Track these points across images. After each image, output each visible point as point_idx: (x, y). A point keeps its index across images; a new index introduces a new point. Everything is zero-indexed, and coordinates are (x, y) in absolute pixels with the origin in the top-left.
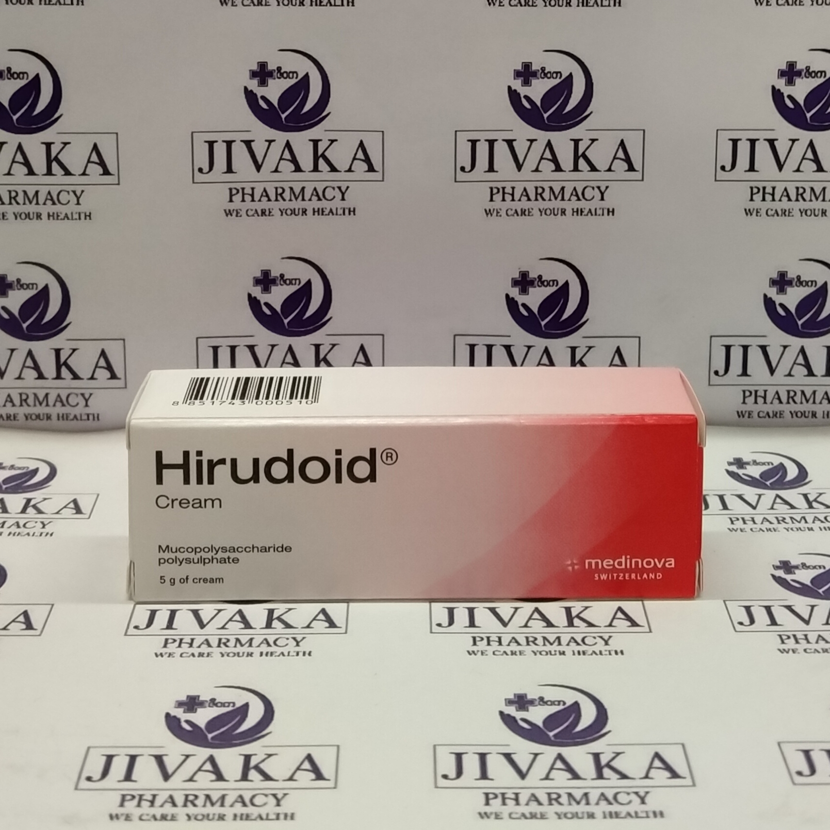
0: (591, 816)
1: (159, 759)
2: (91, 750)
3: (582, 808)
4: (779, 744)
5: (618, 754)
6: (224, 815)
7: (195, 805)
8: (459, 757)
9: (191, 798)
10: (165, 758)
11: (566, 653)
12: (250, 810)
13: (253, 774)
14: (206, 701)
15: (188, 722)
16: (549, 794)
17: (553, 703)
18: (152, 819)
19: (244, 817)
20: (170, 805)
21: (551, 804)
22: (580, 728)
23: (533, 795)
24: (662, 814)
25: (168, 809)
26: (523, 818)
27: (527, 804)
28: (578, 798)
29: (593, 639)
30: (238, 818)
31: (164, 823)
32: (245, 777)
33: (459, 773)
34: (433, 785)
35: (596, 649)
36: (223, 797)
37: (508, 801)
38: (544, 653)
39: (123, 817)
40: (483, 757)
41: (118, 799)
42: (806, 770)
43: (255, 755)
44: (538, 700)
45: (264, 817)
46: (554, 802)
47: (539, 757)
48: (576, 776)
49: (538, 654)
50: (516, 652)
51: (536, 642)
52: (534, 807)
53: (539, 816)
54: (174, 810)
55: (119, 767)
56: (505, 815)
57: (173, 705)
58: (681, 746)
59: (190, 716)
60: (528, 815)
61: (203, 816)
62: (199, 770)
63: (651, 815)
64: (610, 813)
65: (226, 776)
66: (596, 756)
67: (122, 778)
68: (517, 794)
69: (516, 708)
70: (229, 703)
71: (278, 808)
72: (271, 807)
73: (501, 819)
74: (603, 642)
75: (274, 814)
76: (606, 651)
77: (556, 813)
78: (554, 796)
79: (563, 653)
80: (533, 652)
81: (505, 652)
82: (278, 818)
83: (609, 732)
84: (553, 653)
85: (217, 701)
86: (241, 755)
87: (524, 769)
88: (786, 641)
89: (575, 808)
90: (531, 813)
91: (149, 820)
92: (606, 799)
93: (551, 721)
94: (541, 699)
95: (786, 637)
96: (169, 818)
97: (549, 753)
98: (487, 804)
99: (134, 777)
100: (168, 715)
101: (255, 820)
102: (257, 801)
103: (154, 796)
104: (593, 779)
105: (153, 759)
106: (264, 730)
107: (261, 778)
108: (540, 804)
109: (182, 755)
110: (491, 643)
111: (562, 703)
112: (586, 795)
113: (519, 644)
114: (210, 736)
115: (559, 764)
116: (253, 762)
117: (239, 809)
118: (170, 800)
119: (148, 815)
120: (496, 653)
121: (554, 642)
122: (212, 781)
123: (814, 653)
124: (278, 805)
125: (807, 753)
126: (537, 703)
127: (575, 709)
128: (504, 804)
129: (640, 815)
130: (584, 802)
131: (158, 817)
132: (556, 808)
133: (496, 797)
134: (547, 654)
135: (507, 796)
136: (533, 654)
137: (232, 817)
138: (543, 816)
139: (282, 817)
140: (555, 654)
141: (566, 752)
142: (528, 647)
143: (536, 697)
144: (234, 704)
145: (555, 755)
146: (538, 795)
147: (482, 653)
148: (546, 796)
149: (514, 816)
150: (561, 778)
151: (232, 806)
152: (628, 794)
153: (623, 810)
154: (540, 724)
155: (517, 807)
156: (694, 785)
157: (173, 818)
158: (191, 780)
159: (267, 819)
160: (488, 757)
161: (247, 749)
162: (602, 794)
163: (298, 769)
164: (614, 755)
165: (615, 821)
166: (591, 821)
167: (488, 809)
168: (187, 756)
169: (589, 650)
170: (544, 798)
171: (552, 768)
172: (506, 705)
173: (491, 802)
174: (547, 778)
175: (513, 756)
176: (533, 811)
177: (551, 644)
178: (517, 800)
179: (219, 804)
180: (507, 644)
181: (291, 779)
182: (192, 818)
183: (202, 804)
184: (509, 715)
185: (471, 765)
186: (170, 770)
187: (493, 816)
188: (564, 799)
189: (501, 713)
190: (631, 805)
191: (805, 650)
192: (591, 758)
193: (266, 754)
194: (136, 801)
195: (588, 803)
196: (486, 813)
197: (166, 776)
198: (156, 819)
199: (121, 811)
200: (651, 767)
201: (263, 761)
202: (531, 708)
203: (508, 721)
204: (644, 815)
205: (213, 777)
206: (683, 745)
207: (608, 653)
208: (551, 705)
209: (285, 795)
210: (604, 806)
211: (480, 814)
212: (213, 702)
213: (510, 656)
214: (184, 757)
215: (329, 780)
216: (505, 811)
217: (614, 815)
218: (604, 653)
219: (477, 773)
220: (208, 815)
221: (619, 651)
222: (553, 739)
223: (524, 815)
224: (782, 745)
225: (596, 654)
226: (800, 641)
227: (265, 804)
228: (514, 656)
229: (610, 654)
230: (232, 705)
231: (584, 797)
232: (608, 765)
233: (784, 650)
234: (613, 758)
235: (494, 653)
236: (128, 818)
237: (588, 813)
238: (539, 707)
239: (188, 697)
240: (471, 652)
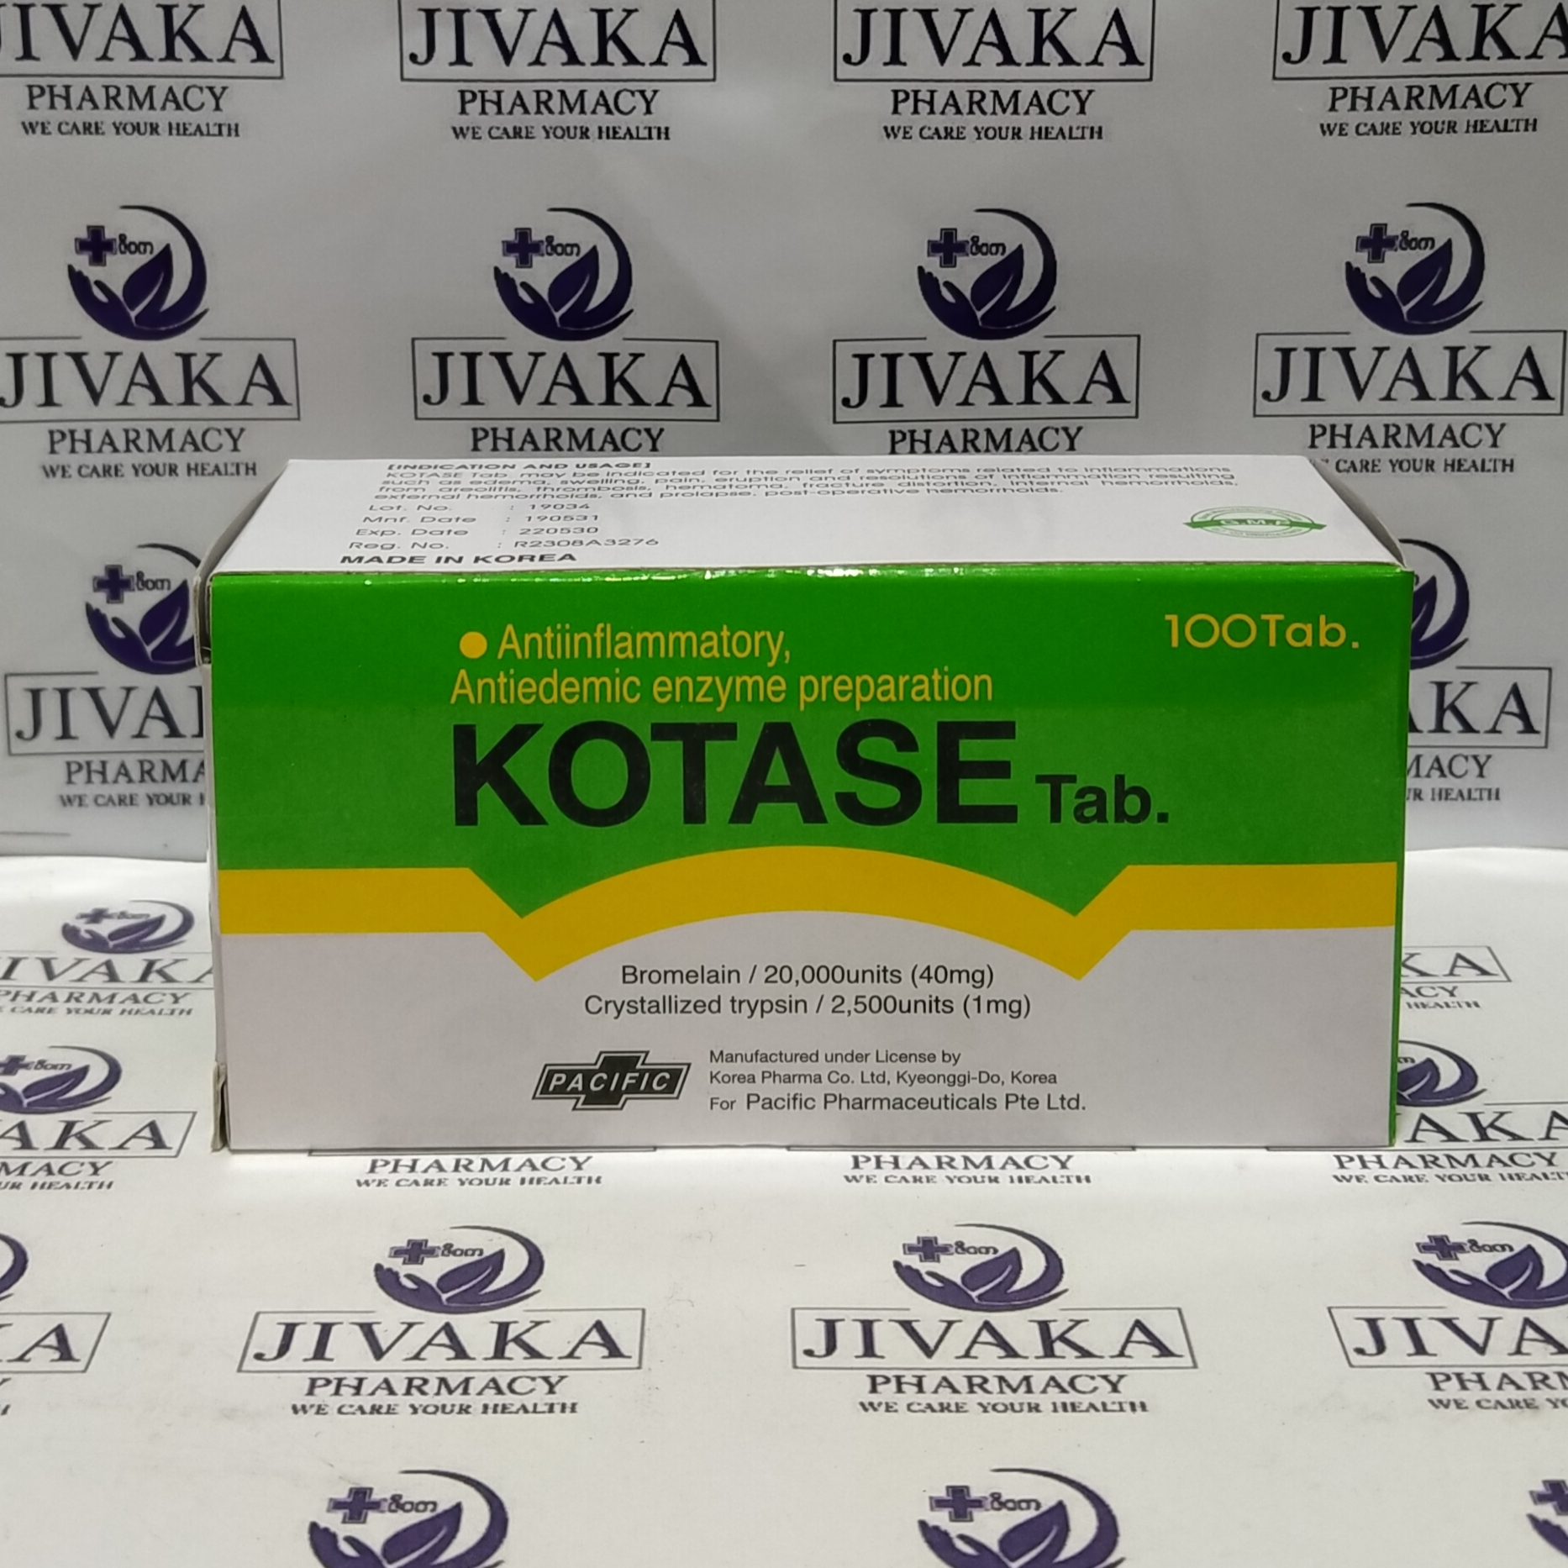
0: (1035, 1408)
1: (368, 1330)
2: (261, 1316)
3: (1021, 1397)
4: (1329, 1309)
5: (1078, 1322)
6: (469, 1407)
7: (423, 1393)
8: (831, 1326)
9: (417, 1382)
10: (375, 1327)
11: (1000, 1180)
12: (508, 1398)
13: (512, 1349)
14: (439, 1248)
15: (409, 1277)
16: (970, 1378)
17: (978, 1251)
18: (359, 1413)
19: (499, 1409)
20: (386, 1392)
21: (972, 1391)
22: (1018, 1286)
23: (945, 1379)
24: (1143, 1406)
25: (382, 1398)
26: (929, 1411)
27: (936, 1392)
28: (1014, 1384)
29: (1042, 1160)
30: (490, 1411)
31: (376, 1416)
32: (499, 1353)
33: (831, 1347)
34: (790, 1364)
35: (1048, 1175)
36: (467, 1381)
37: (905, 1387)
38: (965, 1180)
39: (314, 1410)
40: (867, 1327)
41: (307, 1384)
42: (1371, 1347)
43: (515, 1322)
44: (955, 1247)
45: (530, 1408)
46: (976, 1389)
47: (954, 1326)
48: (1011, 1353)
49: (956, 1180)
50: (921, 1178)
51: (954, 1164)
52: (945, 1395)
53: (953, 1408)
54: (391, 1400)
55: (305, 1340)
56: (902, 1407)
57: (387, 1254)
58: (1176, 1312)
59: (414, 1269)
60: (937, 1407)
61: (437, 1407)
62: (429, 1343)
63: (1127, 1407)
64: (1064, 1405)
65: (470, 1351)
66: (1044, 1327)
67: (311, 1353)
68: (920, 1379)
69: (920, 1256)
70: (474, 1251)
71: (551, 1396)
72: (541, 1395)
73: (896, 1411)
74: (1058, 1165)
75: (546, 1404)
76: (1062, 1176)
77: (981, 1404)
78: (977, 1381)
79: (996, 1180)
80: (948, 1178)
81: (905, 1179)
82: (551, 1410)
83: (1065, 1291)
84: (979, 1179)
85: (453, 1249)
86: (492, 1322)
87: (932, 1343)
88: (1346, 1165)
89: (1009, 1397)
90: (941, 1404)
91: (354, 1413)
92: (1058, 1385)
93: (973, 1277)
94: (960, 1245)
95: (1348, 1159)
96: (384, 1410)
97: (974, 1319)
98: (874, 1390)
99: (328, 1354)
100: (378, 1268)
101: (517, 1412)
102: (516, 1386)
103: (361, 1381)
104: (1037, 1358)
105: (357, 1328)
106: (529, 1287)
107: (525, 1354)
108: (955, 1391)
109: (403, 1323)
110: (883, 1165)
111: (992, 1251)
112: (1027, 1379)
113: (926, 1167)
114: (444, 1297)
115: (986, 1336)
116: (511, 1335)
117: (491, 1397)
118: (384, 1386)
119: (351, 1406)
120: (889, 1179)
121: (981, 1164)
122: (449, 1359)
123: (1391, 1181)
124: (551, 1391)
125: (1373, 1324)
126: (953, 1250)
127: (1014, 1257)
128: (900, 1390)
129: (1109, 1407)
130: (1023, 1388)
131: (367, 1409)
132: (980, 1396)
133: (888, 1380)
134: (970, 1181)
135: (903, 1380)
136: (948, 1181)
137: (481, 1409)
138: (959, 1408)
139: (557, 1408)
140: (983, 1181)
141: (998, 1319)
142: (941, 1171)
143: (952, 1242)
144: (481, 1252)
145: (980, 1324)
146: (951, 1379)
147: (868, 1180)
148: (965, 1381)
149: (914, 1407)
150: (988, 1357)
151: (480, 1393)
152: (1093, 1378)
153: (1085, 1400)
154: (958, 1281)
155: (920, 1395)
156: (1195, 1366)
157: (390, 1410)
158: (417, 1357)
159: (535, 1411)
160: (876, 1327)
161: (503, 1314)
162: (1052, 1378)
163: (582, 1341)
164: (1071, 1324)
165: (1070, 1414)
166: (1034, 1414)
167: (875, 1398)
168: (410, 1325)
169: (1037, 1175)
170: (962, 1384)
171: (974, 1342)
172: (905, 1253)
173: (880, 1388)
174: (967, 1355)
175: (915, 1325)
176: (945, 1401)
177: (977, 1167)
178: (919, 1386)
179: (460, 1390)
180: (907, 1165)
181: (571, 1355)
182: (420, 1411)
183: (435, 1390)
184: (909, 1268)
185: (850, 1337)
186: (384, 1347)
187: (883, 1407)
188: (993, 1385)
189: (897, 1265)
190: (1097, 1392)
191: (1377, 1178)
192: (1036, 1328)
193: (532, 1322)
194: (332, 1387)
195: (1029, 1391)
196: (871, 1404)
197: (378, 1353)
198: (363, 1412)
199: (311, 1400)
200: (1128, 1341)
201: (528, 1331)
202: (943, 1257)
203: (908, 1276)
204: (1116, 1407)
205: (452, 1354)
206: (1180, 1311)
207: (1065, 1179)
208: (975, 1253)
209: (562, 1378)
210: (1054, 1394)
211: (862, 1404)
212: (449, 1249)
213: (912, 1184)
214: (405, 1326)
215: (629, 1357)
216: (902, 1401)
217: (1069, 1408)
218: (1059, 1179)
219: (860, 1350)
220: (444, 1406)
221: (1083, 1177)
222: (976, 1300)
223: (929, 1406)
224: (1333, 1311)
225: (1047, 1181)
226: (1369, 1165)
227: (532, 1390)
228: (918, 1183)
229: (1069, 1181)
230: (477, 1253)
231: (1024, 1383)
232: (1062, 1338)
233: (1343, 1177)
234: (1071, 1328)
235: (886, 1180)
236: (320, 1410)
237: (1029, 1404)
238: (956, 1255)
239: (409, 1241)
240: (850, 1178)
